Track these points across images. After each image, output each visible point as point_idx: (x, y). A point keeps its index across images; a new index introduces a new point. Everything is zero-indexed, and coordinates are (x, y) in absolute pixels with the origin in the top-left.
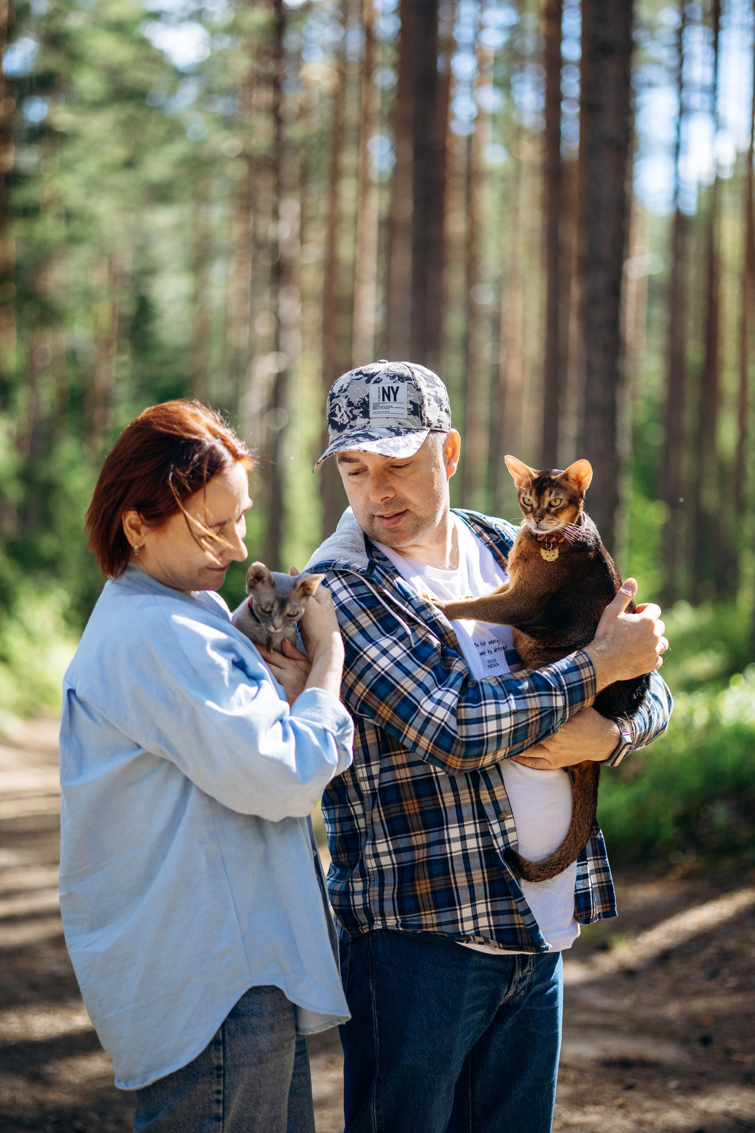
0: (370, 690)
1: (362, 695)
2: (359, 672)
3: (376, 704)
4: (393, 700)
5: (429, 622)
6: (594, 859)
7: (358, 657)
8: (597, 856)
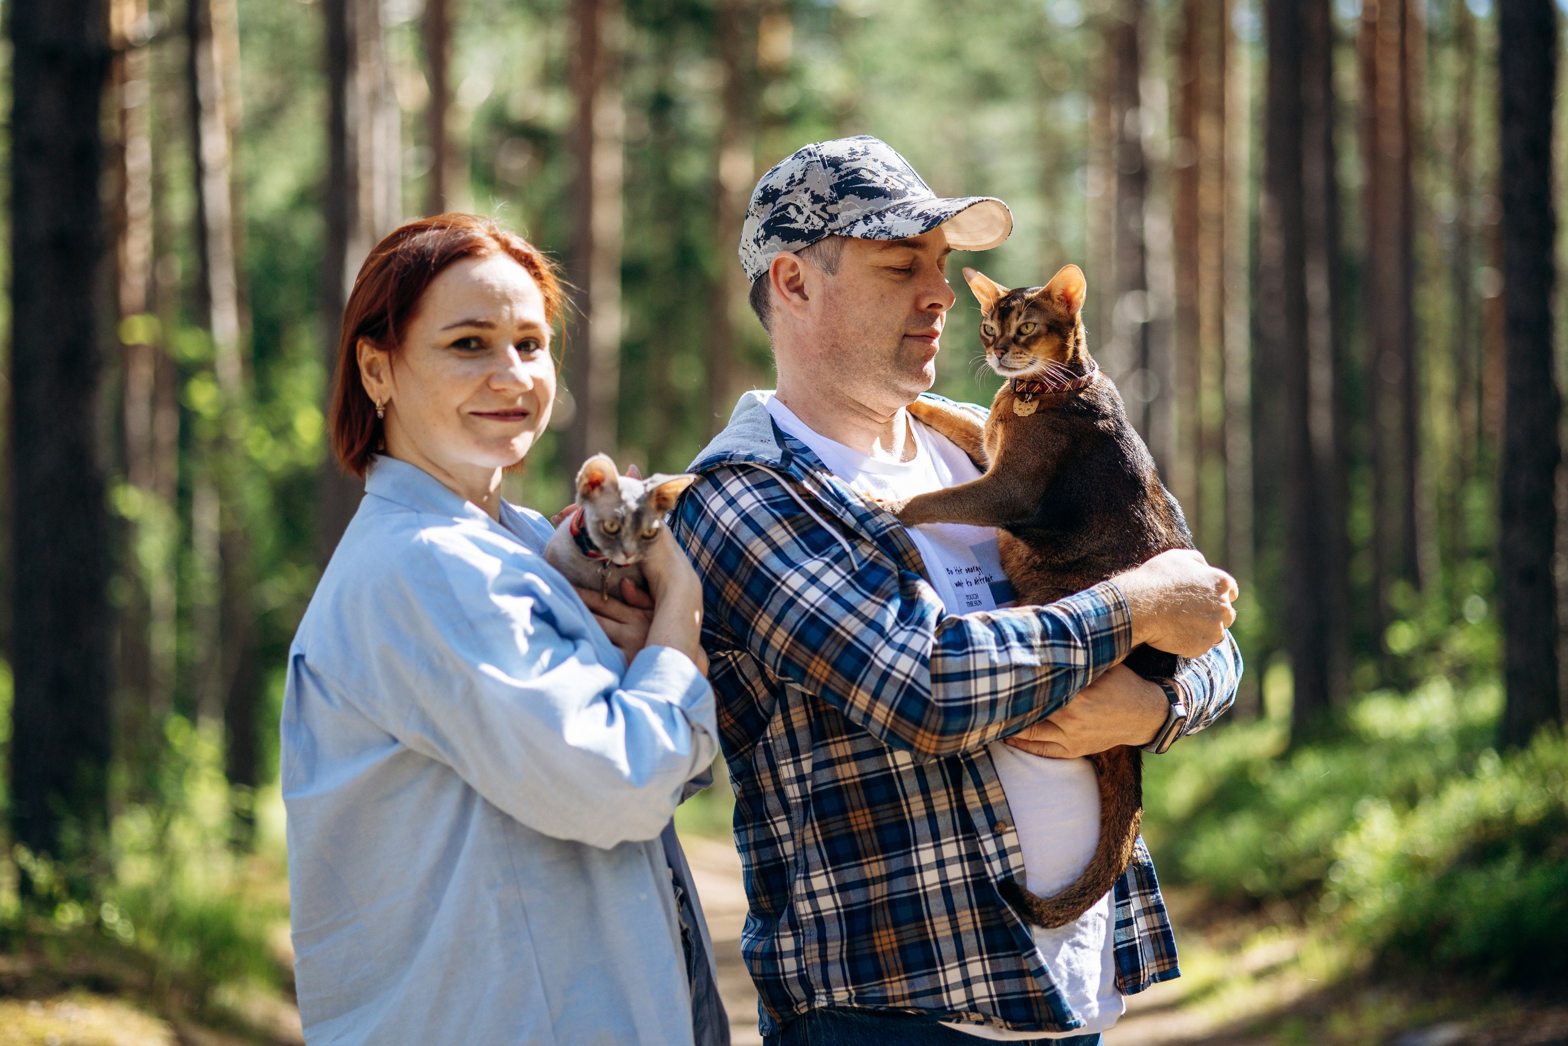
0: (795, 638)
1: (782, 647)
2: (776, 612)
3: (804, 658)
4: (831, 649)
5: (878, 535)
6: (1140, 895)
7: (774, 589)
8: (1144, 889)
